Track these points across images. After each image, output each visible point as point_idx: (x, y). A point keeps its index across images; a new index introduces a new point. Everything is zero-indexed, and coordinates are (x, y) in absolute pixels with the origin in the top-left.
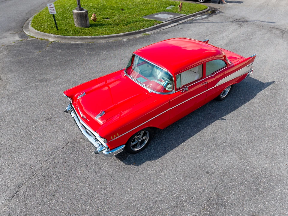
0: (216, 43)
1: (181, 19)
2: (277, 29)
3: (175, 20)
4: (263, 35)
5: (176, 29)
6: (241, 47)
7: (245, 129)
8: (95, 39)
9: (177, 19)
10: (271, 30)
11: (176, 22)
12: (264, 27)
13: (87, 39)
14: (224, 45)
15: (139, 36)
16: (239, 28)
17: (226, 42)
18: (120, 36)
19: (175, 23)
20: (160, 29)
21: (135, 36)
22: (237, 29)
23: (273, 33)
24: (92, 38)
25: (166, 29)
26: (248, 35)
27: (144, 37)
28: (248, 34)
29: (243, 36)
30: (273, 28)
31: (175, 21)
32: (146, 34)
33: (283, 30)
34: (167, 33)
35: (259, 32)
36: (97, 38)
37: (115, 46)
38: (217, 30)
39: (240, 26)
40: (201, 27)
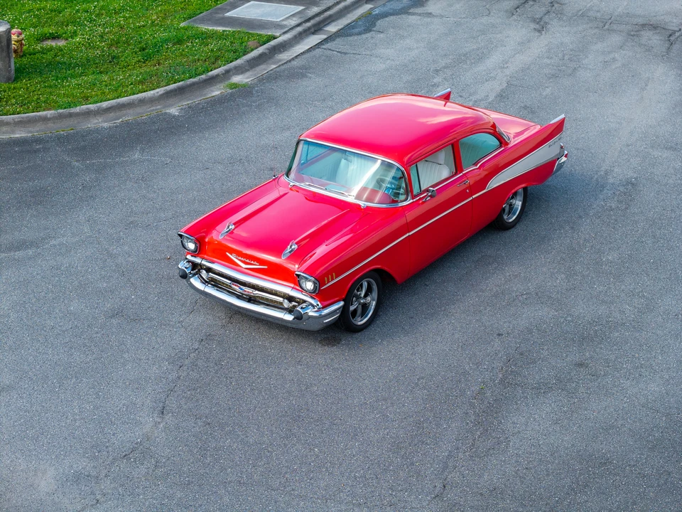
0: (471, 95)
1: (330, 16)
2: (654, 27)
3: (312, 22)
4: (612, 56)
5: (329, 58)
6: (545, 98)
7: (562, 270)
8: (72, 119)
9: (317, 19)
10: (637, 36)
11: (317, 29)
12: (615, 27)
13: (45, 119)
14: (496, 97)
15: (214, 94)
16: (537, 34)
17: (501, 88)
18: (152, 101)
19: (314, 33)
20: (274, 63)
21: (201, 96)
22: (529, 41)
23: (640, 45)
24: (61, 117)
25: (293, 59)
26: (566, 57)
27: (232, 95)
28: (564, 56)
29: (549, 61)
30: (644, 25)
31: (314, 25)
32: (235, 86)
33: (674, 32)
34: (303, 76)
35: (599, 46)
36: (77, 115)
37: (156, 132)
38: (467, 49)
39: (537, 27)
40: (408, 41)
